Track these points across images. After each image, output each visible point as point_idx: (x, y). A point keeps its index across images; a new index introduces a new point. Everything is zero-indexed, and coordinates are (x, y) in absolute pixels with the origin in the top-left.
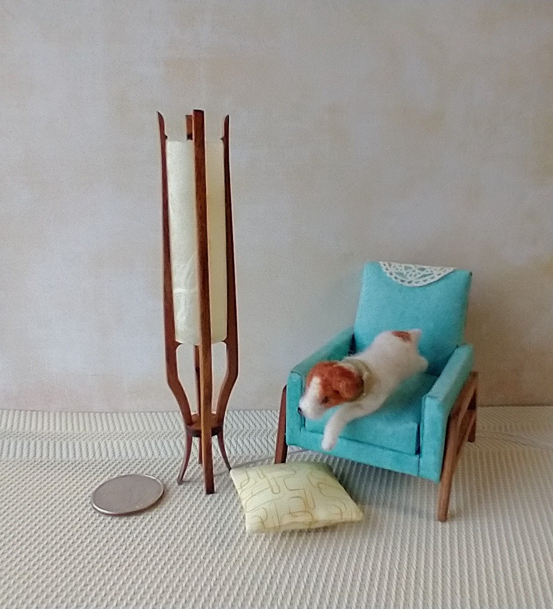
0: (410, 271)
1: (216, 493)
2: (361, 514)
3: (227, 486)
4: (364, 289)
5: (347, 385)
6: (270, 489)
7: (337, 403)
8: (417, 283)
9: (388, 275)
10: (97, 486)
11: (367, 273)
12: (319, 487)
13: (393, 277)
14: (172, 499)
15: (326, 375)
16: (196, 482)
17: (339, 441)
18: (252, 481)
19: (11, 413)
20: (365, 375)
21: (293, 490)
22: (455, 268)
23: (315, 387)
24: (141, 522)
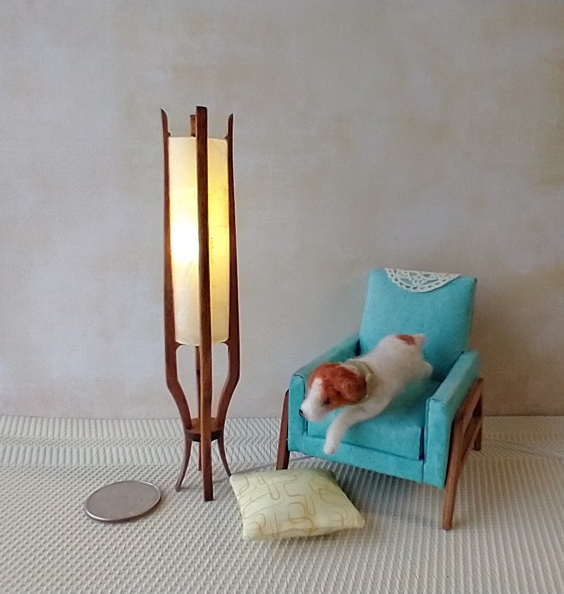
0: (415, 277)
1: (215, 500)
2: (364, 521)
3: (227, 494)
4: (370, 294)
5: (349, 385)
6: (269, 495)
7: (338, 406)
8: (422, 288)
9: (393, 281)
10: (92, 492)
11: (373, 280)
12: (320, 493)
13: (398, 283)
14: (169, 506)
15: (328, 377)
16: (194, 489)
17: (341, 445)
18: (251, 487)
19: (9, 418)
20: (368, 376)
21: (292, 496)
22: (459, 274)
23: (316, 389)
24: (135, 529)
